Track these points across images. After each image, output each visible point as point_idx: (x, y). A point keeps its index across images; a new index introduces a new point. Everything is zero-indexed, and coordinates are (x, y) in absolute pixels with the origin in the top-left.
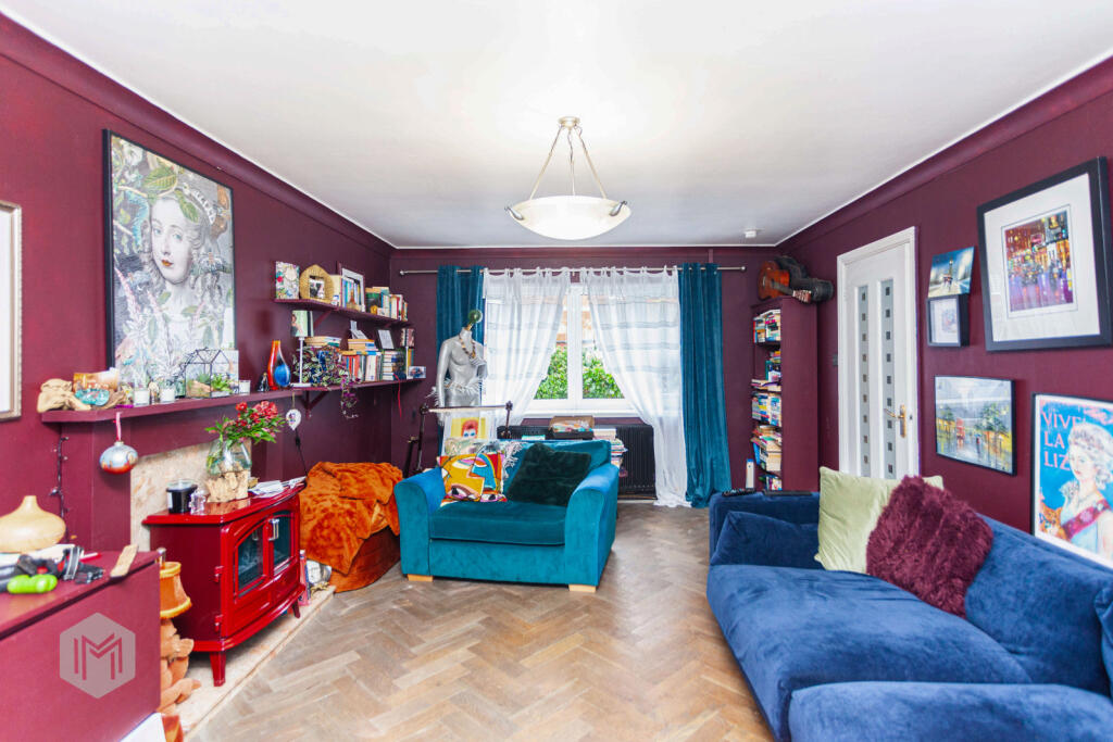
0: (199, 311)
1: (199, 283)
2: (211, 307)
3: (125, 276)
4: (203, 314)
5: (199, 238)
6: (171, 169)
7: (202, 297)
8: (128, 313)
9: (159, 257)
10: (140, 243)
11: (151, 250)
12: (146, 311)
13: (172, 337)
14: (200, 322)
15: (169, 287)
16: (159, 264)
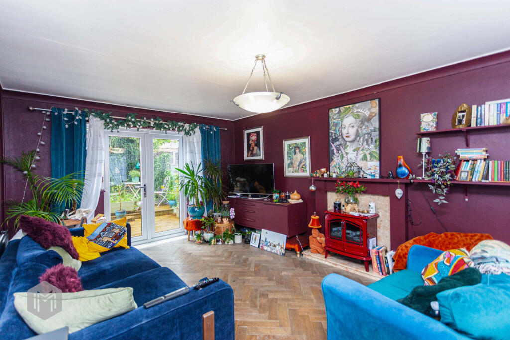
0: (361, 149)
1: (361, 139)
2: (366, 147)
3: (333, 144)
4: (363, 150)
5: (361, 124)
6: (349, 107)
7: (363, 143)
8: (334, 153)
9: (344, 135)
10: (338, 134)
11: (342, 134)
12: (340, 152)
13: (349, 158)
14: (361, 152)
15: (348, 144)
16: (344, 137)
